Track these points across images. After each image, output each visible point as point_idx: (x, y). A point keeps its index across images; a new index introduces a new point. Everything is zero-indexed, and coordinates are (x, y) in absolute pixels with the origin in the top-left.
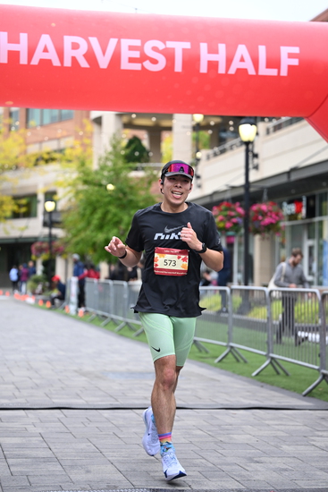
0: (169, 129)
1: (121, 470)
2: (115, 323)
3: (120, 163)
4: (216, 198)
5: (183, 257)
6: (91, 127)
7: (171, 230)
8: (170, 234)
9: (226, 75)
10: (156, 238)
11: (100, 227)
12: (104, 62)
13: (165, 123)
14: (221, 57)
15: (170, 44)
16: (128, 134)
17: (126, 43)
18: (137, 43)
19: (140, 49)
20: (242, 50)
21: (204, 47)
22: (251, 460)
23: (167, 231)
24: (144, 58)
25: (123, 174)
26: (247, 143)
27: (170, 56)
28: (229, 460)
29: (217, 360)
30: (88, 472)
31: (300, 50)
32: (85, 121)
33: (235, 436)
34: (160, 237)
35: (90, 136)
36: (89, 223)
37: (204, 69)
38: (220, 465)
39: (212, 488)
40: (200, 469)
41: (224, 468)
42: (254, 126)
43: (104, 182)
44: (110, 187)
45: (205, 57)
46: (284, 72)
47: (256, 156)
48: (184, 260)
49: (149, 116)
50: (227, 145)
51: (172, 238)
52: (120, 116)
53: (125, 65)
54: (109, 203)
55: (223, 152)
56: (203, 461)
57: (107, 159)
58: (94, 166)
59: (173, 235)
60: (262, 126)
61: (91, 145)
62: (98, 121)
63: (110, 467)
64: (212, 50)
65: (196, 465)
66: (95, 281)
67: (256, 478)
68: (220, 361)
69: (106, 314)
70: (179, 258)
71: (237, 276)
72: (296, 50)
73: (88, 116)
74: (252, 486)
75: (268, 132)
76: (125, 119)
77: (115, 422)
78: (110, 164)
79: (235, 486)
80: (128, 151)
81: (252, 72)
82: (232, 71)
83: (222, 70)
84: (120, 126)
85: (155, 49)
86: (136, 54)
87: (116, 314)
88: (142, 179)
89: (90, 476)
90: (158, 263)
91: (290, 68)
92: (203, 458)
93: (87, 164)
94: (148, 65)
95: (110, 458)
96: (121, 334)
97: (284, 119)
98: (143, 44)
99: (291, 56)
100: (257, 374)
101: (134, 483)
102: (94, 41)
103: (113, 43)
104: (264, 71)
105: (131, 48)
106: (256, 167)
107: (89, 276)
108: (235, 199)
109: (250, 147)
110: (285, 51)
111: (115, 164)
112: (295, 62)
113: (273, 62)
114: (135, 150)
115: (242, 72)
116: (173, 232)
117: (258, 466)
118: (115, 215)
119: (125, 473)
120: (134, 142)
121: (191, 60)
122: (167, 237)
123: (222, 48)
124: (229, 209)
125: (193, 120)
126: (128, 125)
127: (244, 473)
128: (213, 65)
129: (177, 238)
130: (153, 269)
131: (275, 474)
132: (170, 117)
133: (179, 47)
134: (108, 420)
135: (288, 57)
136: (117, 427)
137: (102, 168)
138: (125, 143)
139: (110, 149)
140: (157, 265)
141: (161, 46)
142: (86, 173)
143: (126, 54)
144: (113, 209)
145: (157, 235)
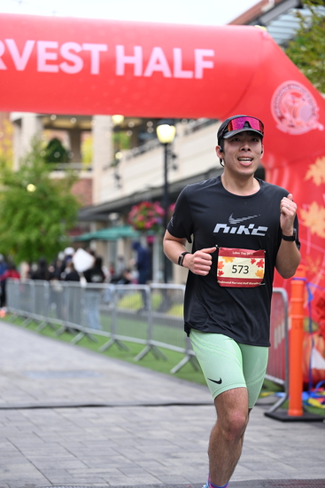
0: (89, 130)
1: (40, 468)
2: (36, 322)
3: (41, 164)
4: (137, 198)
5: (258, 260)
6: (11, 129)
7: (239, 220)
8: (238, 226)
9: (142, 78)
10: (216, 230)
11: (22, 228)
12: (21, 64)
13: (85, 125)
14: (137, 60)
15: (87, 47)
16: (48, 136)
17: (42, 45)
18: (54, 45)
19: (57, 51)
20: (158, 53)
21: (120, 50)
22: (168, 455)
23: (233, 221)
24: (60, 60)
25: (44, 175)
26: (166, 145)
27: (86, 58)
28: (148, 456)
29: (136, 359)
30: (6, 471)
31: (216, 53)
32: (6, 123)
33: (153, 433)
34: (222, 229)
35: (11, 137)
36: (10, 224)
37: (120, 71)
38: (139, 461)
39: (130, 484)
40: (118, 466)
41: (142, 464)
42: (172, 127)
43: (25, 182)
44: (31, 188)
45: (122, 60)
46: (199, 75)
47: (174, 157)
48: (259, 264)
49: (69, 117)
50: (147, 146)
51: (240, 232)
52: (40, 118)
53: (42, 67)
54: (30, 204)
55: (143, 152)
56: (122, 457)
57: (27, 160)
58: (15, 167)
59: (242, 228)
60: (181, 127)
61: (11, 147)
62: (19, 122)
63: (29, 466)
64: (129, 53)
65: (114, 462)
66: (16, 281)
67: (174, 473)
68: (141, 359)
69: (27, 313)
70: (253, 262)
71: (158, 274)
72: (210, 53)
73: (8, 117)
74: (170, 481)
75: (186, 133)
76: (45, 121)
77: (34, 421)
78: (30, 165)
79: (151, 481)
80: (49, 152)
81: (167, 74)
82: (148, 73)
83: (138, 72)
84: (40, 127)
85: (72, 51)
86: (53, 57)
87: (37, 312)
88: (62, 181)
89: (8, 476)
90: (223, 270)
91: (206, 71)
92: (122, 455)
93: (8, 165)
94: (65, 67)
95: (29, 457)
96: (42, 334)
97: (202, 120)
98: (60, 45)
99: (206, 59)
100: (178, 371)
101: (52, 481)
102: (11, 43)
103: (29, 45)
104: (180, 73)
105: (49, 50)
106: (175, 168)
107: (10, 276)
108: (155, 200)
109: (169, 148)
110: (199, 54)
111: (36, 165)
112: (210, 65)
113: (189, 65)
114: (56, 151)
115: (158, 75)
116: (241, 224)
117: (175, 462)
118: (36, 216)
119: (43, 471)
120: (55, 143)
121: (108, 63)
122: (233, 230)
123: (138, 50)
124: (148, 208)
125: (112, 120)
126: (49, 127)
127: (161, 468)
128: (129, 68)
129: (247, 233)
130: (216, 279)
131: (191, 469)
132: (90, 118)
133: (96, 50)
134: (28, 419)
135: (203, 59)
136: (37, 426)
137: (23, 169)
138: (45, 144)
139: (30, 150)
140: (221, 273)
141: (77, 48)
142: (7, 174)
143: (43, 56)
144: (34, 210)
145: (218, 227)
